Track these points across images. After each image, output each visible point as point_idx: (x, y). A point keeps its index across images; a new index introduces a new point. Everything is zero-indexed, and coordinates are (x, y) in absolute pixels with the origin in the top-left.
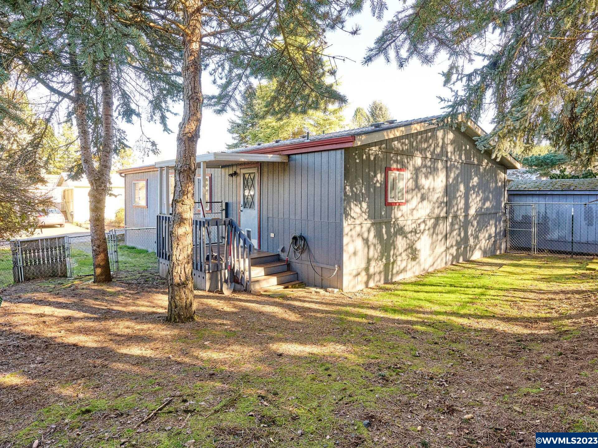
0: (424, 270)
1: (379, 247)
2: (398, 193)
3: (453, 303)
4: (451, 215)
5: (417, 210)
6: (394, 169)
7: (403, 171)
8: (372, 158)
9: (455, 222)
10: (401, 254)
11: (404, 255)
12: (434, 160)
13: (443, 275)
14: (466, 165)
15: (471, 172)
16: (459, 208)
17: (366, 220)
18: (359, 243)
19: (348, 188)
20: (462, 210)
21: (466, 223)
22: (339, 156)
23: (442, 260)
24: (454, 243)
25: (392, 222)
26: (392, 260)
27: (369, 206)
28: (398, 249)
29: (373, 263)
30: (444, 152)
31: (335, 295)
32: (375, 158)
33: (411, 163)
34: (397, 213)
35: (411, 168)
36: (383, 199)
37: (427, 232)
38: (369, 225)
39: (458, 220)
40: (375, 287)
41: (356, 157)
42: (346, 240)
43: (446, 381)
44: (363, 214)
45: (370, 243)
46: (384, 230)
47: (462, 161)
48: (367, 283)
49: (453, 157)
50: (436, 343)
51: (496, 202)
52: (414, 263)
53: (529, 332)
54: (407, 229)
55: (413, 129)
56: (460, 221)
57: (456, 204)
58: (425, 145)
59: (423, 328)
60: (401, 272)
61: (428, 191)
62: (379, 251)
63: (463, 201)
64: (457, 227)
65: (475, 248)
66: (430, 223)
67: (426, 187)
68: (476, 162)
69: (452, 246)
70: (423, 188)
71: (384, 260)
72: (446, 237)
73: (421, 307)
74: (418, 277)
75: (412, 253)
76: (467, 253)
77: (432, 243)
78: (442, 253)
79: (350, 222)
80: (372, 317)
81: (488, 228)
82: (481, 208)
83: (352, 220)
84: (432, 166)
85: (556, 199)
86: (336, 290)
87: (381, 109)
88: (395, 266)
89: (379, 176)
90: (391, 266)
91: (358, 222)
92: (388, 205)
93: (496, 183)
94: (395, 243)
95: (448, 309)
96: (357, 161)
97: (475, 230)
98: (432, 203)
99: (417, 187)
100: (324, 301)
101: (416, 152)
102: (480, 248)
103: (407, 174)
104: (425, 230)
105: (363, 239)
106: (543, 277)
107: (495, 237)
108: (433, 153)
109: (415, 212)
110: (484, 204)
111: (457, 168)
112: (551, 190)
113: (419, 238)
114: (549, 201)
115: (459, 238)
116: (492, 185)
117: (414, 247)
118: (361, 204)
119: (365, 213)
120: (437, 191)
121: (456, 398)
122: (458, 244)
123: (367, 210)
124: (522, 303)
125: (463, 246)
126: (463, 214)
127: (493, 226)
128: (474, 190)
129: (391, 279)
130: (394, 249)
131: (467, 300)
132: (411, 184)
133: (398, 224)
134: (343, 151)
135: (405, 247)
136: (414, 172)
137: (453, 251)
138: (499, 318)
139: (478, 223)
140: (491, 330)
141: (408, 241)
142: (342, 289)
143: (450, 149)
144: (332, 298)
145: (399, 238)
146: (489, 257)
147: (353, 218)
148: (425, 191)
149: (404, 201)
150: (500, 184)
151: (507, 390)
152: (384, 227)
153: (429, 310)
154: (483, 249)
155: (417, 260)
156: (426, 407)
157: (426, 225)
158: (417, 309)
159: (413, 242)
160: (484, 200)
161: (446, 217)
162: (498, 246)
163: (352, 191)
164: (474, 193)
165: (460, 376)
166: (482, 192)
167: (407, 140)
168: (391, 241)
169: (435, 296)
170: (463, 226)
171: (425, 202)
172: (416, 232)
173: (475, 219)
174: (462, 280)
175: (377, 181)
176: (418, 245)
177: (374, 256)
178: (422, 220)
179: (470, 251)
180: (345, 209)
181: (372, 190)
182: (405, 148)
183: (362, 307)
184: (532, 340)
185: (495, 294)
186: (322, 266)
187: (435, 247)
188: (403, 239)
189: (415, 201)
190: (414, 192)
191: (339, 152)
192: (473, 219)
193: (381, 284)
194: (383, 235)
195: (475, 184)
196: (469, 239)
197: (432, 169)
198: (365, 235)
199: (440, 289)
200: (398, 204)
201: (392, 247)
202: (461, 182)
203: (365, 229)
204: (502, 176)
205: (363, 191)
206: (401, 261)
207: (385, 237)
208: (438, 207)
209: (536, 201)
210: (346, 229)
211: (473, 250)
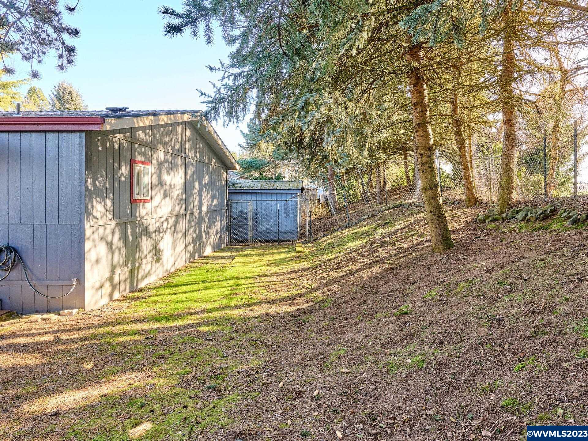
0: (167, 271)
1: (124, 251)
2: (144, 188)
3: (218, 298)
4: (189, 212)
5: (160, 208)
6: (139, 161)
7: (148, 165)
8: (116, 147)
9: (192, 219)
10: (145, 257)
11: (149, 257)
12: (175, 155)
13: (187, 273)
14: (200, 163)
15: (204, 171)
16: (195, 205)
17: (110, 220)
18: (102, 248)
19: (90, 181)
20: (197, 207)
21: (201, 220)
22: (78, 141)
23: (181, 258)
24: (191, 241)
25: (137, 222)
26: (137, 265)
27: (113, 204)
28: (143, 252)
29: (118, 271)
30: (182, 148)
31: (75, 318)
32: (119, 147)
33: (155, 156)
34: (142, 211)
35: (154, 162)
36: (128, 196)
37: (169, 230)
38: (113, 226)
39: (194, 217)
40: (121, 299)
41: (99, 144)
42: (88, 245)
43: (272, 370)
44: (107, 213)
45: (114, 247)
46: (129, 231)
47: (197, 158)
48: (111, 295)
49: (190, 155)
50: (232, 339)
51: (221, 200)
52: (158, 265)
53: (295, 308)
54: (152, 228)
55: (161, 119)
56: (196, 218)
57: (193, 201)
58: (166, 139)
59: (210, 328)
60: (146, 277)
61: (169, 187)
62: (124, 255)
63: (198, 198)
64: (193, 224)
65: (207, 244)
66: (172, 221)
67: (168, 183)
68: (207, 161)
69: (189, 243)
70: (165, 184)
71: (129, 265)
72: (185, 235)
73: (190, 308)
74: (162, 279)
75: (156, 255)
76: (201, 249)
77: (174, 242)
78: (181, 251)
79: (92, 223)
80: (144, 331)
81: (216, 224)
82: (211, 205)
83: (95, 220)
84: (173, 162)
85: (264, 196)
86: (75, 311)
87: (70, 94)
88: (140, 271)
89: (123, 168)
90: (136, 272)
91: (101, 223)
92: (133, 201)
93: (221, 182)
94: (140, 245)
95: (217, 304)
96: (100, 149)
97: (207, 226)
98: (173, 200)
99: (161, 183)
100: (63, 328)
101: (159, 145)
102: (210, 244)
103: (151, 169)
104: (167, 228)
105: (107, 243)
106: (271, 262)
107: (221, 232)
108: (173, 148)
109: (158, 209)
110: (212, 201)
111: (193, 166)
112: (260, 189)
113: (162, 238)
114: (259, 198)
115: (194, 235)
116: (218, 184)
117: (158, 248)
118: (104, 200)
119: (109, 211)
120: (178, 188)
121: (292, 382)
122: (194, 241)
123: (112, 208)
124: (273, 286)
125: (198, 243)
126: (198, 211)
127: (219, 221)
128: (206, 188)
129: (137, 285)
130: (139, 251)
131: (229, 292)
132: (155, 180)
133: (143, 224)
134: (84, 134)
135: (150, 248)
136: (157, 167)
137: (190, 248)
138: (266, 303)
139: (208, 219)
140: (267, 315)
141: (153, 242)
142: (83, 308)
143: (187, 146)
144: (73, 322)
145: (144, 238)
146: (217, 251)
147: (96, 218)
148: (167, 187)
149: (149, 198)
150: (223, 183)
151: (323, 358)
152: (129, 227)
153: (200, 310)
154: (212, 244)
155: (161, 261)
156: (275, 400)
157: (168, 223)
158: (187, 311)
159: (157, 243)
160: (213, 197)
161: (185, 215)
162: (222, 240)
163: (94, 185)
164: (205, 191)
165: (278, 361)
166: (211, 190)
167: (151, 131)
168: (136, 243)
169: (197, 295)
170: (197, 223)
171: (167, 199)
172: (159, 232)
173: (207, 216)
174: (209, 275)
175: (122, 174)
176: (162, 246)
177: (118, 262)
178: (165, 218)
179: (203, 246)
180: (86, 207)
181: (116, 184)
182: (150, 139)
183: (124, 323)
184: (303, 314)
185: (247, 282)
186: (48, 283)
187: (176, 246)
188: (147, 239)
189: (158, 198)
190: (158, 188)
191: (77, 135)
192: (205, 215)
193: (127, 293)
194: (128, 236)
195: (207, 182)
196: (202, 235)
197: (173, 165)
198: (109, 238)
199: (195, 287)
200: (143, 201)
201: (138, 250)
202: (196, 180)
203: (109, 231)
204: (225, 175)
205: (107, 185)
206: (147, 264)
207: (130, 238)
208: (178, 205)
209: (250, 199)
210: (88, 232)
211: (205, 246)
